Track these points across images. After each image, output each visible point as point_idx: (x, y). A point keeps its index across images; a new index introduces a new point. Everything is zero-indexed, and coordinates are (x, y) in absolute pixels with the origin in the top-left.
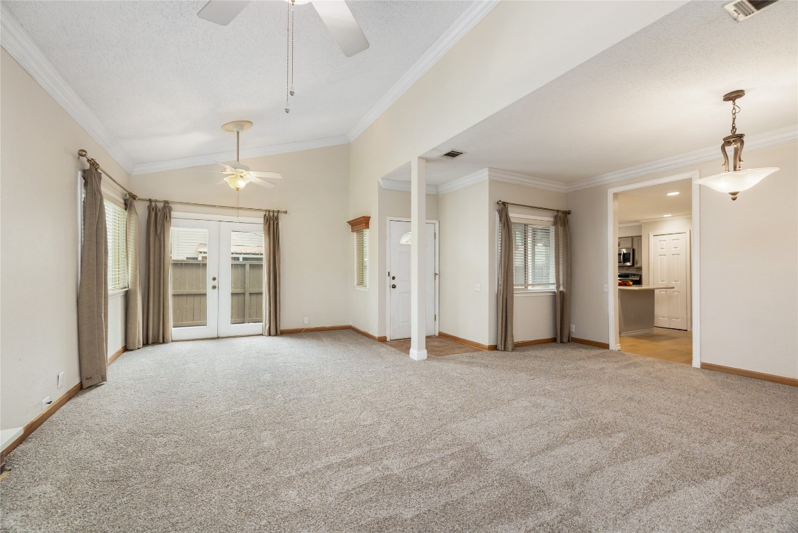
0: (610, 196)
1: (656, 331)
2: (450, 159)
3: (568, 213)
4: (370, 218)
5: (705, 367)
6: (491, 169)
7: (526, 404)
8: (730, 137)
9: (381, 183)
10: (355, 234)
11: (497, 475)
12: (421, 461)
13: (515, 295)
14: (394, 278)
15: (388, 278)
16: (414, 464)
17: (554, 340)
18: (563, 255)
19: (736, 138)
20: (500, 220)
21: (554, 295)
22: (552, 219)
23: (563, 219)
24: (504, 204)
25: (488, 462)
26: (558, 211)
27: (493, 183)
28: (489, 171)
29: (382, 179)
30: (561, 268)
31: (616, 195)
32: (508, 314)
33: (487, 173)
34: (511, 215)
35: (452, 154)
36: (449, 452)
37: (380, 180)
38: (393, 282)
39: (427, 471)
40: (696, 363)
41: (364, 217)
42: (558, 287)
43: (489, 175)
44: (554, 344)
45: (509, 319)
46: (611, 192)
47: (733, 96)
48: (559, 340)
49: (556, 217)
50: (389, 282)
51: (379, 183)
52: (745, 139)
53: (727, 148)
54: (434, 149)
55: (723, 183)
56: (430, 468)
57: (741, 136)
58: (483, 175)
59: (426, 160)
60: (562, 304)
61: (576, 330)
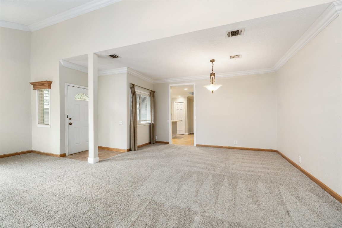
0: (169, 87)
1: (177, 135)
2: (111, 58)
3: (154, 92)
4: (52, 82)
5: (197, 146)
6: (128, 67)
7: (159, 173)
8: (212, 74)
9: (62, 63)
10: (37, 91)
11: (170, 210)
12: (133, 219)
13: (138, 126)
14: (70, 119)
15: (66, 119)
16: (131, 223)
17: (150, 143)
18: (153, 109)
19: (213, 74)
20: (132, 92)
21: (150, 125)
22: (149, 94)
23: (152, 94)
24: (133, 85)
25: (162, 205)
26: (151, 91)
27: (129, 75)
28: (127, 69)
29: (63, 60)
30: (152, 113)
31: (171, 87)
32: (135, 134)
33: (126, 70)
34: (136, 90)
35: (114, 56)
36: (143, 208)
37: (61, 61)
38: (70, 121)
39: (140, 224)
40: (195, 145)
41: (47, 81)
42: (151, 122)
43: (127, 71)
44: (150, 145)
45: (136, 136)
46: (170, 85)
47: (212, 61)
48: (152, 143)
49: (150, 93)
50: (67, 121)
51: (60, 62)
52: (215, 74)
53: (211, 77)
54: (105, 51)
55: (211, 88)
56: (140, 221)
57: (214, 74)
58: (125, 70)
59: (99, 56)
60: (152, 128)
61: (158, 138)
